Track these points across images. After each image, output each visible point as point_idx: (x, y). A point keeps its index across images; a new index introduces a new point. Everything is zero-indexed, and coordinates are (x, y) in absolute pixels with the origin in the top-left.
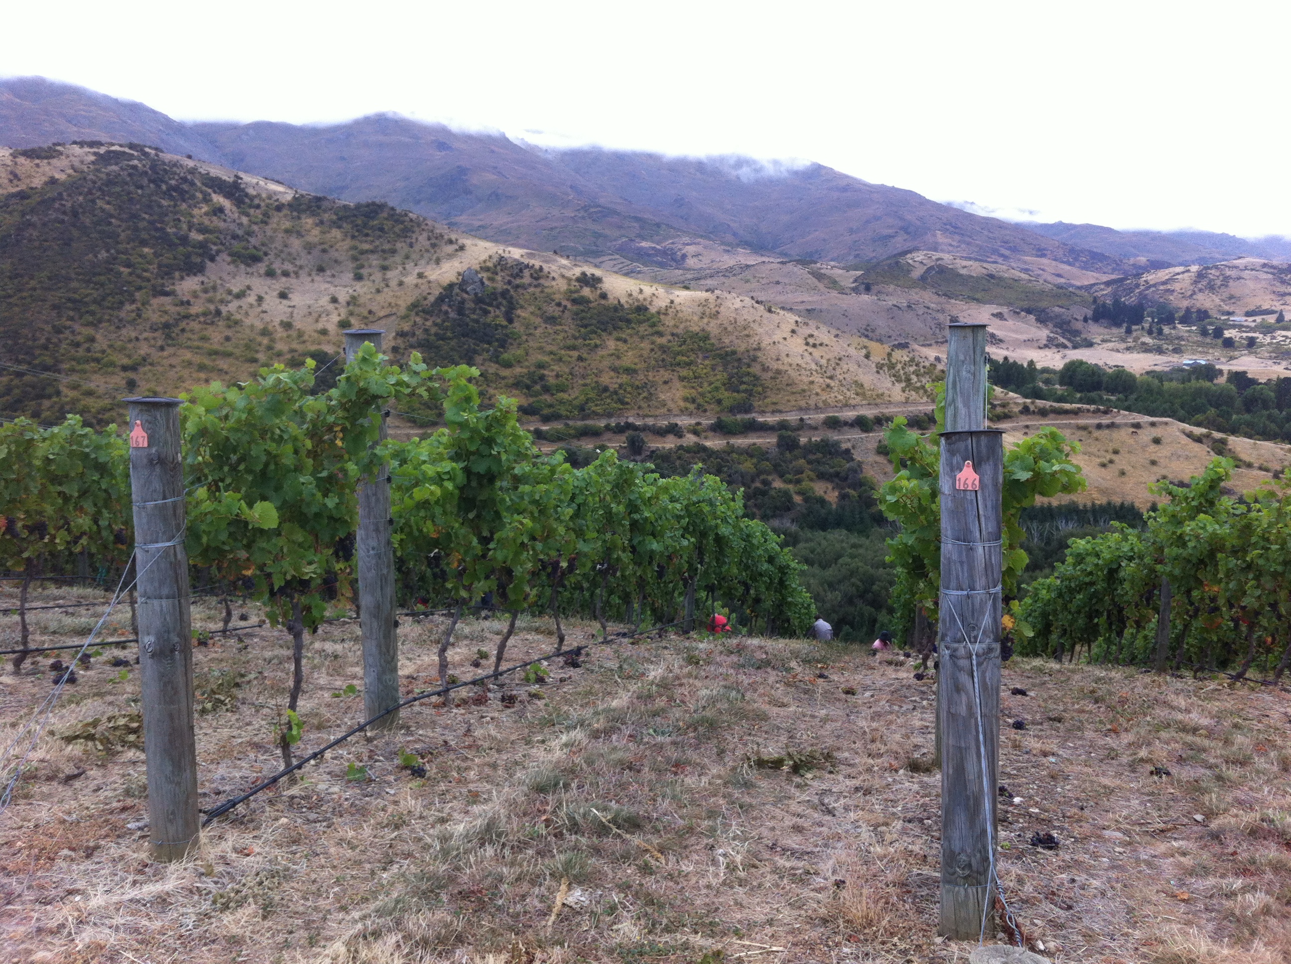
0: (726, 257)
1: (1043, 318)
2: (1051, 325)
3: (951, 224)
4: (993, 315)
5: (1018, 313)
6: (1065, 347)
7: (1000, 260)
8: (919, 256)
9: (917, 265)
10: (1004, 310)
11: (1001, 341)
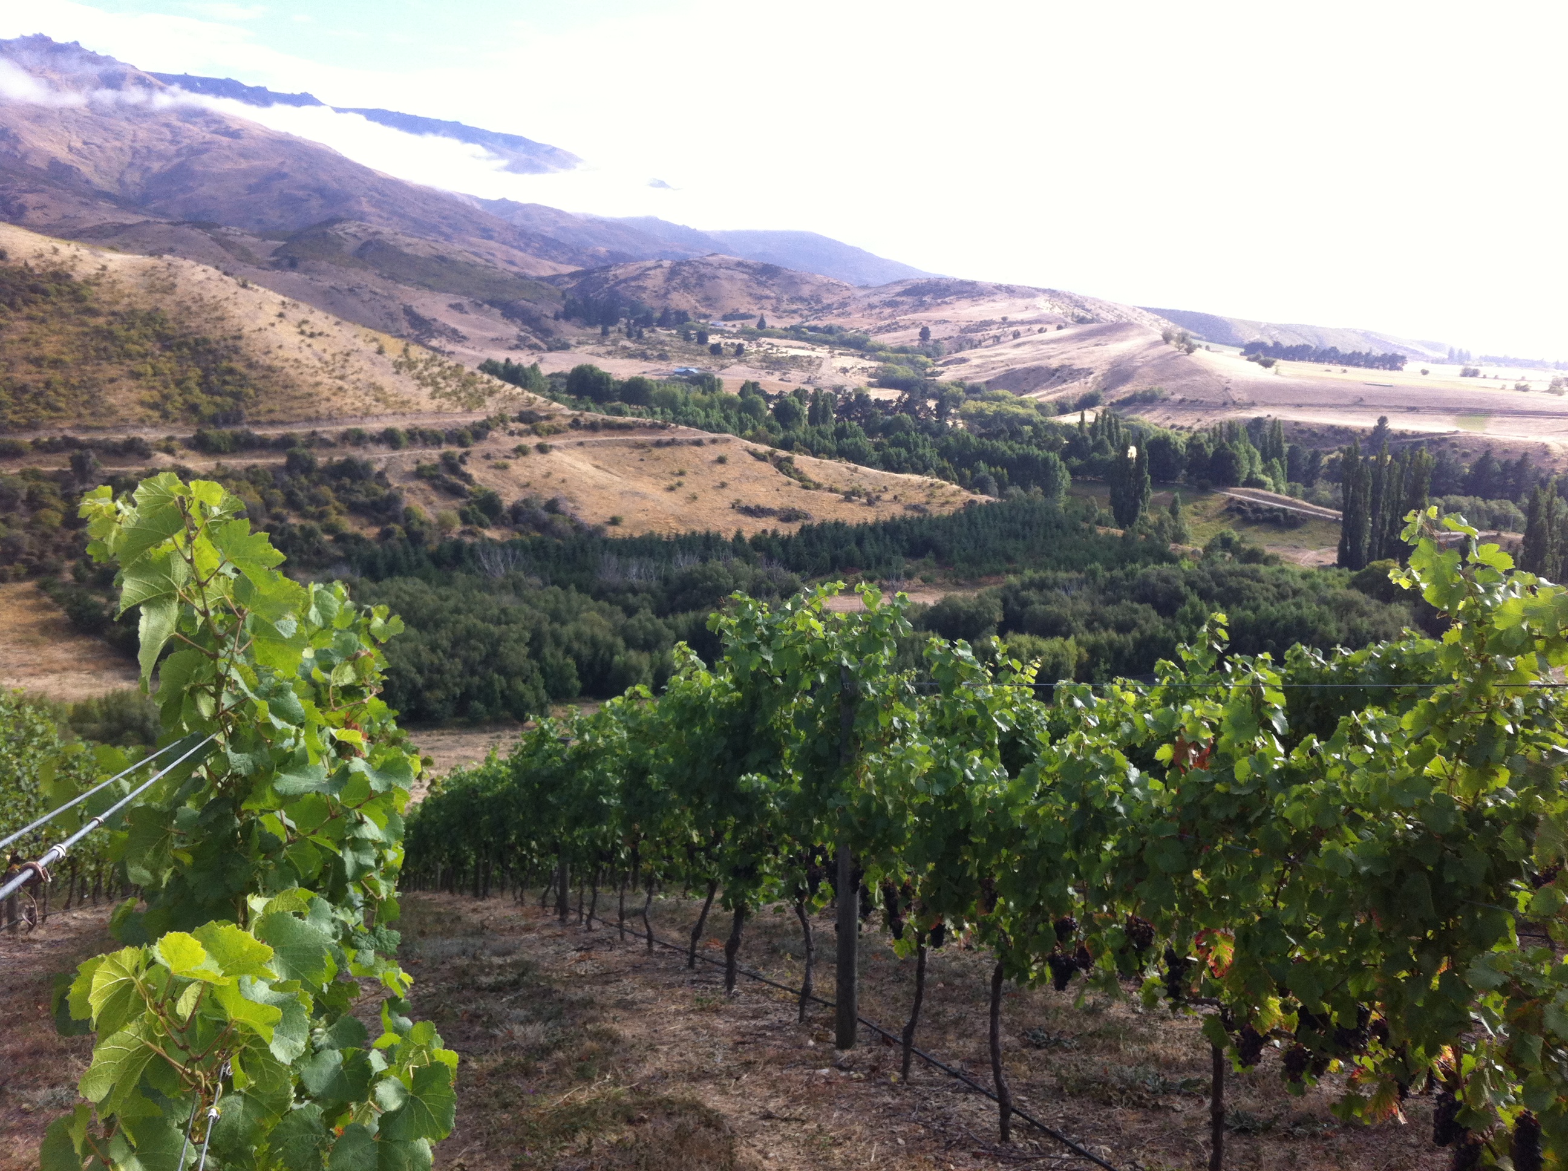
1: (510, 312)
2: (519, 322)
3: (377, 191)
4: (451, 306)
5: (480, 306)
6: (539, 349)
7: (441, 239)
8: (352, 228)
9: (348, 237)
10: (464, 301)
11: (464, 338)
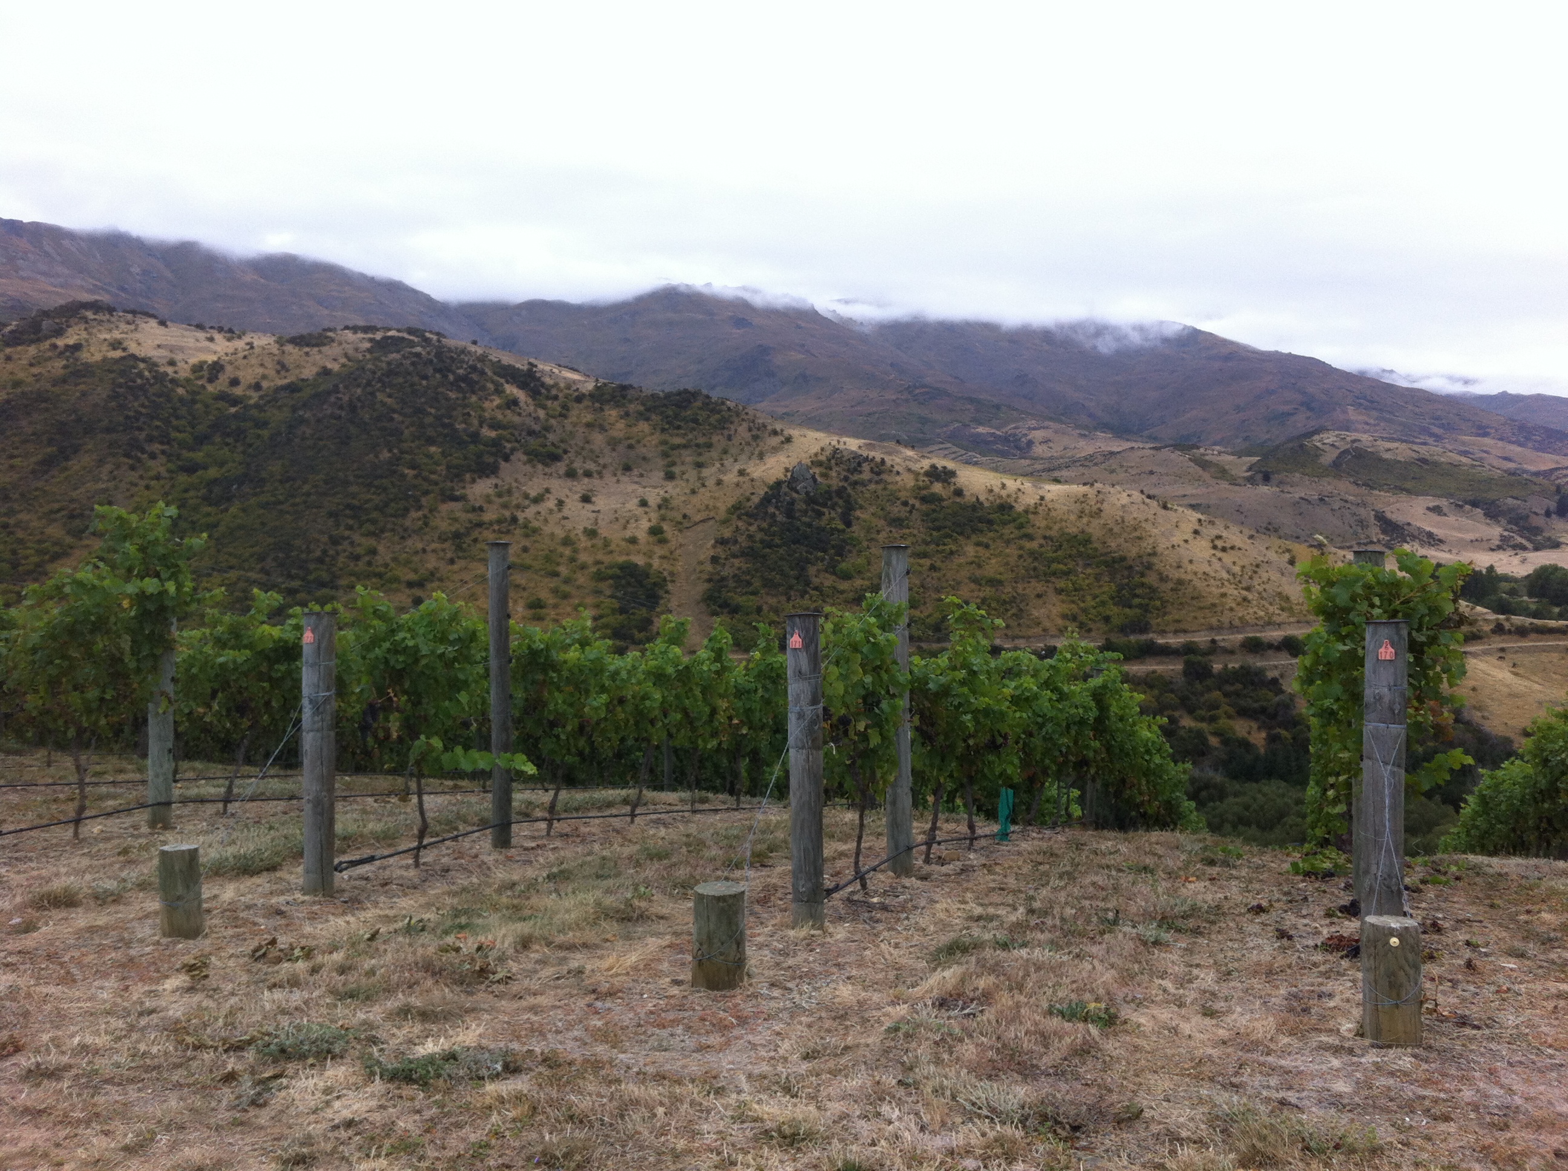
0: (1082, 443)
1: (1493, 513)
2: (1503, 521)
3: (1365, 398)
4: (1428, 509)
5: (1461, 507)
6: (1524, 548)
7: (1431, 440)
8: (1330, 437)
9: (1327, 448)
10: (1443, 503)
11: (1441, 541)
